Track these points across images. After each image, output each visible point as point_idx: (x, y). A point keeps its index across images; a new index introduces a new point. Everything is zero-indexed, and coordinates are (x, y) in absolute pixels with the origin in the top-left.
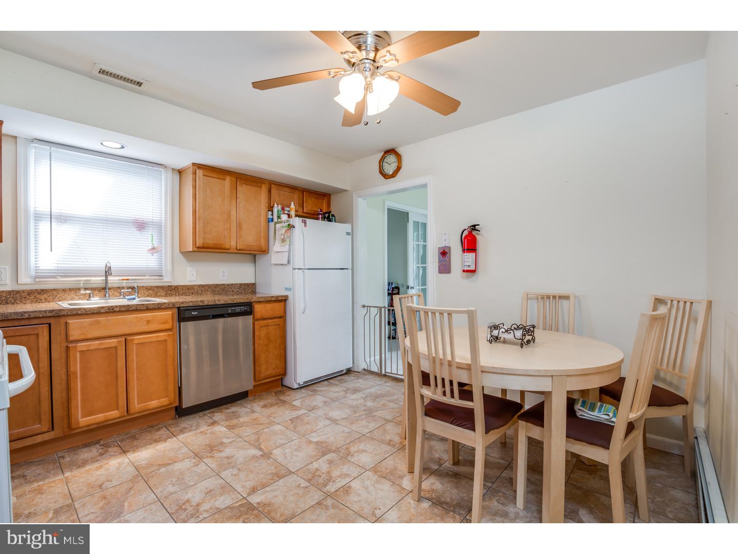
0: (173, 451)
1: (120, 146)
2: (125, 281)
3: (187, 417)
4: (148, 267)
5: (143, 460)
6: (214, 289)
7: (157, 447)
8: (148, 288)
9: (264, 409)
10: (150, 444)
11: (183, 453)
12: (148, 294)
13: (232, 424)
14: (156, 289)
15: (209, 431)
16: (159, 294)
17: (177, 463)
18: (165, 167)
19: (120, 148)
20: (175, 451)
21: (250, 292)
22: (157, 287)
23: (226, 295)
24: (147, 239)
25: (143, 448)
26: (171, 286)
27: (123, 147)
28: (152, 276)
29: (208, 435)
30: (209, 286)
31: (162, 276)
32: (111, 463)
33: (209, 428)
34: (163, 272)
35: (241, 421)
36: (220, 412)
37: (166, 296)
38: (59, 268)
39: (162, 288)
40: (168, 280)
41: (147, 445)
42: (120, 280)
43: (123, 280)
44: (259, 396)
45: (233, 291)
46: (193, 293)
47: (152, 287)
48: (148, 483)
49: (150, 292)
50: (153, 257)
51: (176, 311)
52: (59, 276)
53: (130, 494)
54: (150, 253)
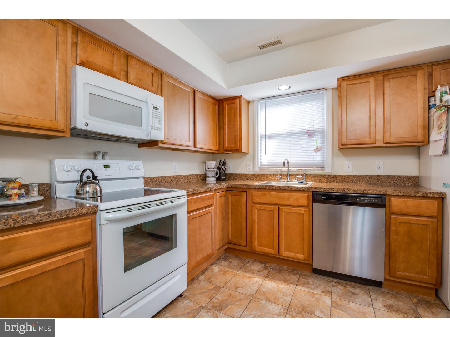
0: (283, 294)
1: (288, 87)
2: (301, 171)
3: (319, 276)
4: (315, 161)
5: (265, 288)
6: (369, 179)
7: (280, 286)
8: (315, 176)
9: (384, 309)
10: (281, 281)
11: (285, 300)
12: (314, 180)
13: (339, 303)
14: (319, 177)
15: (319, 296)
16: (322, 180)
17: (274, 304)
18: (326, 89)
19: (288, 89)
20: (284, 295)
21: (411, 185)
22: (321, 176)
23: (381, 185)
24: (313, 143)
25: (275, 281)
26: (331, 175)
27: (290, 87)
28: (317, 167)
29: (314, 299)
30: (364, 177)
31: (324, 168)
32: (256, 279)
33: (322, 294)
34: (325, 165)
35: (349, 306)
36: (344, 286)
37: (327, 182)
38: (269, 163)
39: (324, 176)
40: (328, 170)
41: (278, 280)
42: (297, 170)
43: (299, 170)
44: (397, 293)
45: (389, 183)
46: (348, 182)
47: (317, 175)
48: (250, 304)
49: (316, 178)
50: (317, 155)
51: (311, 193)
52: (269, 167)
53: (237, 303)
54: (315, 152)
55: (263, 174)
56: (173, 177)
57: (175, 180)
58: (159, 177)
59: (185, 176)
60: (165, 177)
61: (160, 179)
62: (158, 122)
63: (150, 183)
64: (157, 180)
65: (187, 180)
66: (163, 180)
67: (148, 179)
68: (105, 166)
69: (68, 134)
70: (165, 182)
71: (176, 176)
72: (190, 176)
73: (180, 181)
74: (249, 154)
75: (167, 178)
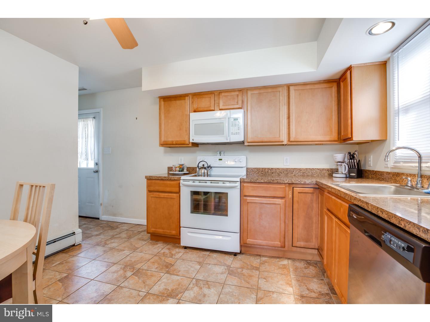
55: (398, 173)
56: (283, 169)
57: (284, 172)
58: (265, 169)
59: (300, 170)
60: (272, 169)
61: (267, 170)
62: (237, 129)
63: (257, 172)
64: (264, 170)
65: (303, 173)
66: (270, 171)
67: (255, 169)
68: (219, 160)
69: (190, 145)
70: (273, 173)
71: (286, 168)
72: (309, 170)
73: (292, 173)
74: (387, 140)
75: (274, 170)
